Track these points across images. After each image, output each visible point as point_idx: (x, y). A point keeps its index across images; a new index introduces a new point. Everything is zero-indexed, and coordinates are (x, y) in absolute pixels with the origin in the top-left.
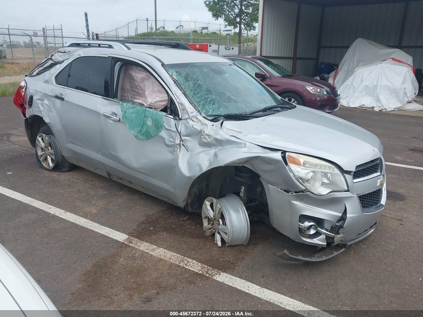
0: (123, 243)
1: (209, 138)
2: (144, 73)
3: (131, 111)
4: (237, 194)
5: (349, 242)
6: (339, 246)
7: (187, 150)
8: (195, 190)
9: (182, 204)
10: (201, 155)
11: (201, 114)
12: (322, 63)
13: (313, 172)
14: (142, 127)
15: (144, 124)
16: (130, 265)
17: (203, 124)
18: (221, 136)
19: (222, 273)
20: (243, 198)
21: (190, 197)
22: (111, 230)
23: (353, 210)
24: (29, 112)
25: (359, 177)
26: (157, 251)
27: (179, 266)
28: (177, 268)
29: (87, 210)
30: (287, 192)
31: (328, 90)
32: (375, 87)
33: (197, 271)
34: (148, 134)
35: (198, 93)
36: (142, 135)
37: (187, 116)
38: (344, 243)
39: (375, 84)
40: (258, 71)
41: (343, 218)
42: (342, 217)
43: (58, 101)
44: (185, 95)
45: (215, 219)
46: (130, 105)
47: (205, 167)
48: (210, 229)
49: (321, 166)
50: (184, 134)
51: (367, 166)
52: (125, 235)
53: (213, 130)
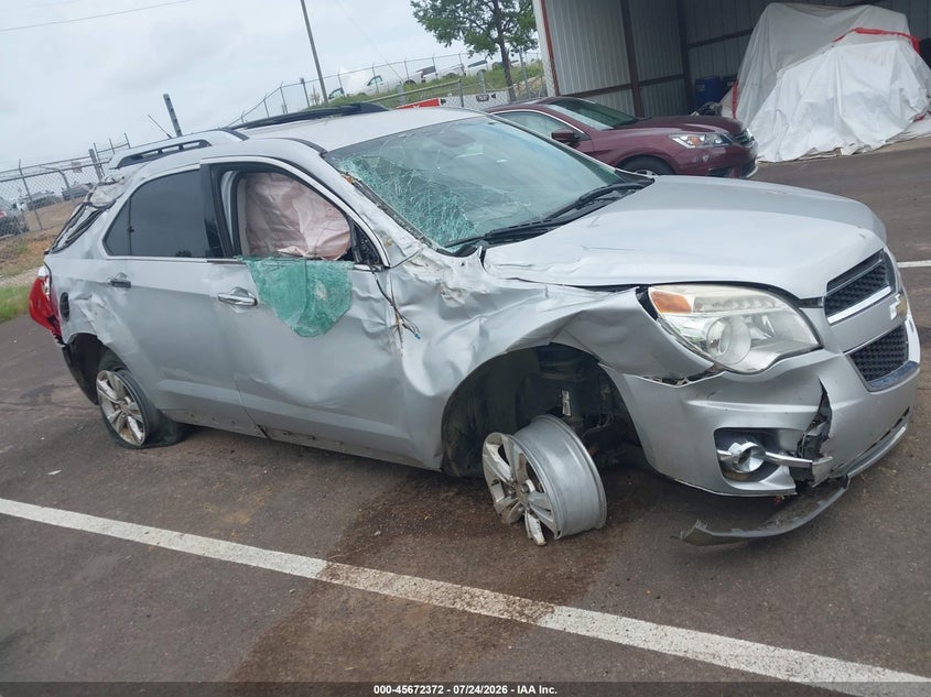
0: (317, 581)
1: (460, 296)
2: (288, 183)
3: (275, 275)
4: (557, 412)
5: (852, 469)
6: (829, 485)
7: (416, 336)
8: (457, 423)
9: (433, 463)
10: (452, 338)
11: (430, 246)
12: (699, 82)
13: (726, 320)
14: (306, 307)
15: (310, 297)
16: (340, 631)
17: (440, 268)
18: (487, 284)
19: (557, 609)
20: (573, 419)
21: (449, 442)
22: (285, 556)
23: (844, 391)
24: (69, 330)
25: (840, 309)
26: (397, 584)
27: (453, 611)
28: (449, 617)
29: (229, 519)
30: (673, 381)
31: (724, 132)
32: (832, 102)
33: (496, 615)
34: (323, 321)
35: (417, 199)
36: (311, 324)
37: (401, 258)
38: (839, 475)
39: (831, 95)
40: (557, 129)
41: (823, 416)
42: (819, 413)
43: (120, 293)
44: (385, 210)
45: (516, 482)
46: (269, 262)
47: (466, 365)
48: (511, 506)
49: (740, 301)
50: (403, 302)
51: (855, 278)
52: (319, 561)
53: (466, 276)
